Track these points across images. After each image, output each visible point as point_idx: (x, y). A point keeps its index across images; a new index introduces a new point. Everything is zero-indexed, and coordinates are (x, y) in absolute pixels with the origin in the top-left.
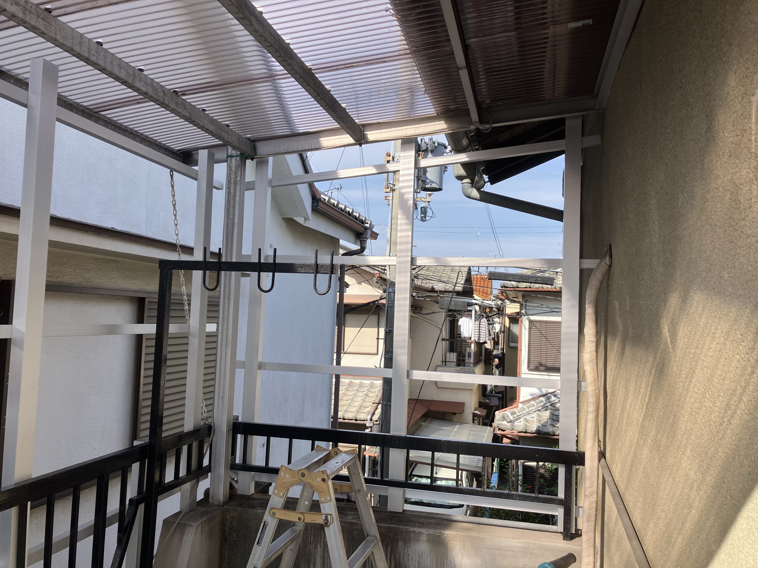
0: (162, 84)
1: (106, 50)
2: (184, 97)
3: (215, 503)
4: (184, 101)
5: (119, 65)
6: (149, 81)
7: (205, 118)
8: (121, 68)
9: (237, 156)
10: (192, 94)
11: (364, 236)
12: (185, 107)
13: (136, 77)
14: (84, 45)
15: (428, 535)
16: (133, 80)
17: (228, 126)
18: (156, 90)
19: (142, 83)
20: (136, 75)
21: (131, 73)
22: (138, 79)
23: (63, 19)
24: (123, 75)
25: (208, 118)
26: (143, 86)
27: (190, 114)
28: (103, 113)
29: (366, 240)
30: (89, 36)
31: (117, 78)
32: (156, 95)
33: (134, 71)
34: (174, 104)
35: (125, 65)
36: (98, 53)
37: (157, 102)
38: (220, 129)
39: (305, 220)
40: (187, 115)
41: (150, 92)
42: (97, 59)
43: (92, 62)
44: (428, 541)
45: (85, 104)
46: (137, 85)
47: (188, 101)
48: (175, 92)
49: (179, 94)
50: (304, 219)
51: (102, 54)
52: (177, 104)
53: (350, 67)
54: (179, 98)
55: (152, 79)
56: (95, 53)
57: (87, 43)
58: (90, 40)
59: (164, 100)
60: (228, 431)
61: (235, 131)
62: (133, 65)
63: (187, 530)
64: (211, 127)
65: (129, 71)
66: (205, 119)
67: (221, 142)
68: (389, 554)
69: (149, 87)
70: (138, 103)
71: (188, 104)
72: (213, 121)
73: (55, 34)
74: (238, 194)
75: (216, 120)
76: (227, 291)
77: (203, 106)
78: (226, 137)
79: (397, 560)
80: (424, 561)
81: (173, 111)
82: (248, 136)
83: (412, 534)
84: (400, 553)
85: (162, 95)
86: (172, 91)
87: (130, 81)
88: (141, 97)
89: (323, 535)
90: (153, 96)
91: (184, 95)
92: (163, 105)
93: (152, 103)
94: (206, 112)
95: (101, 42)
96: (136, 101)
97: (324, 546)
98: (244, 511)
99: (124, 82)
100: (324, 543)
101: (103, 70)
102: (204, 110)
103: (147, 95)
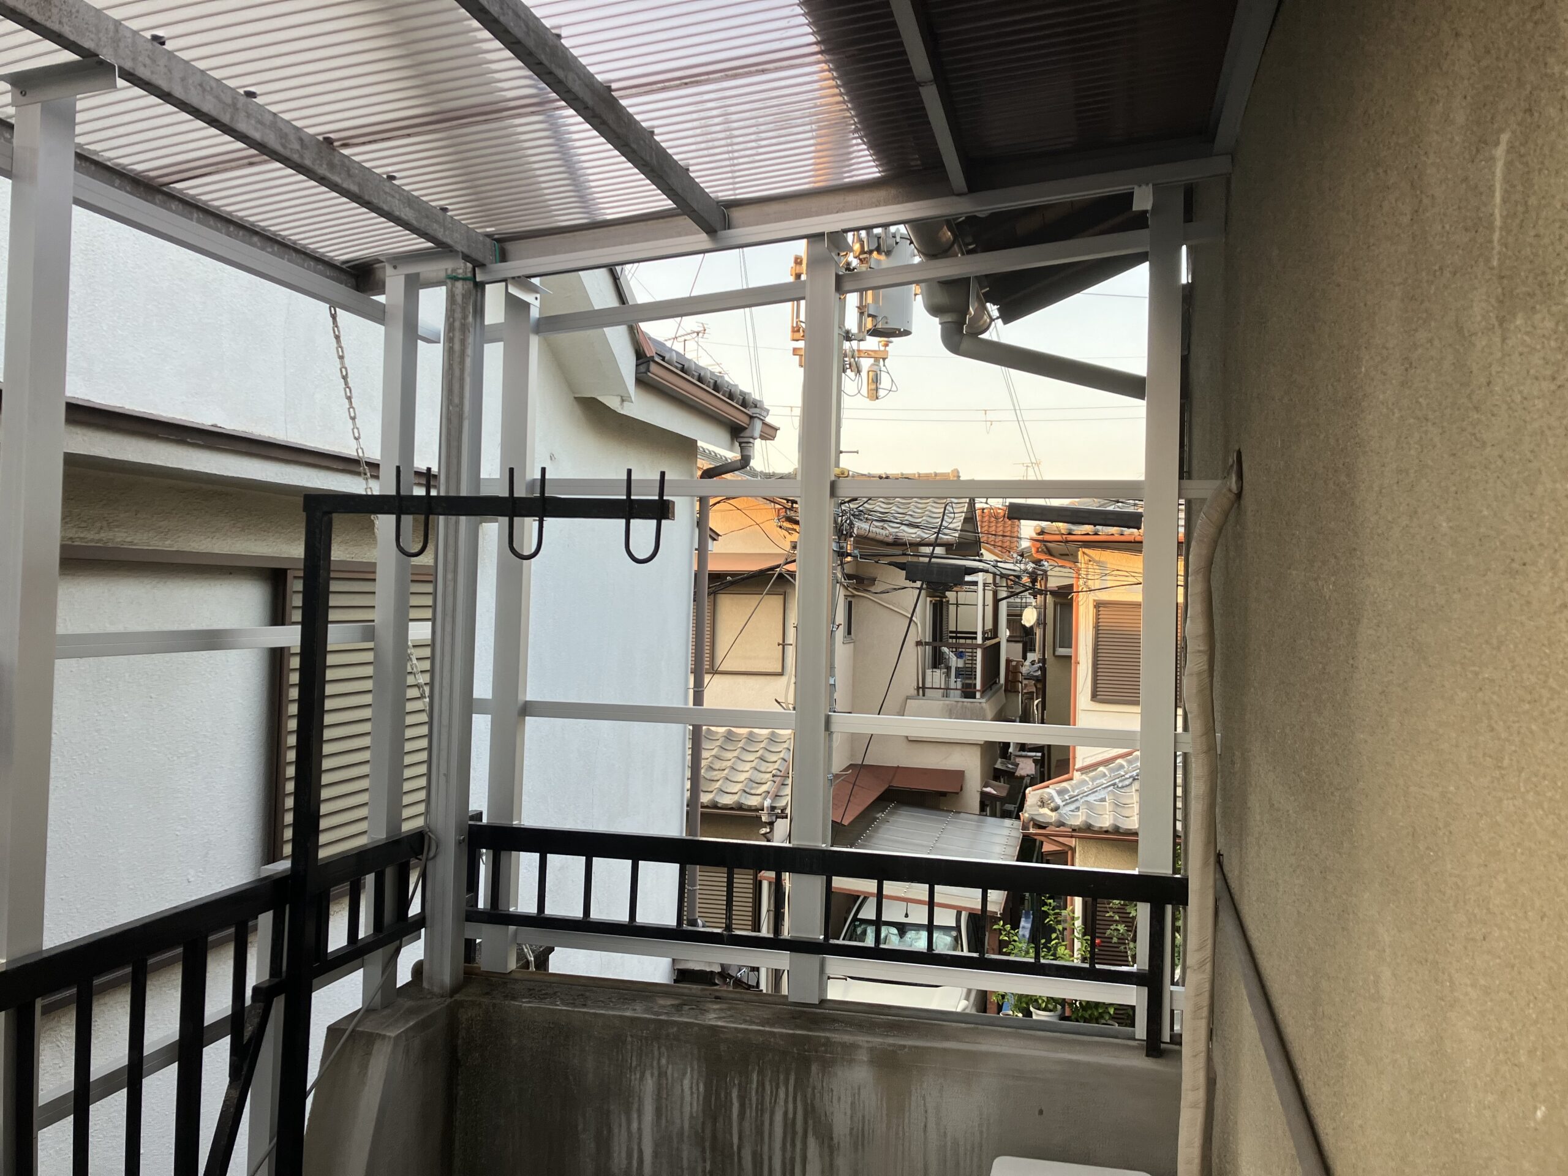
0: (298, 124)
1: (170, 54)
2: (346, 152)
3: (436, 990)
4: (346, 161)
6: (267, 118)
7: (393, 193)
8: (204, 90)
10: (364, 143)
11: (747, 433)
12: (348, 171)
13: (237, 109)
14: (122, 45)
15: (871, 1050)
16: (233, 117)
17: (444, 210)
18: (283, 136)
19: (253, 122)
20: (240, 105)
21: (229, 101)
22: (243, 114)
24: (208, 106)
25: (400, 194)
26: (256, 129)
27: (359, 185)
28: (178, 186)
29: (751, 440)
30: (134, 25)
31: (197, 113)
32: (284, 146)
33: (234, 98)
34: (325, 166)
35: (214, 84)
36: (154, 61)
37: (286, 161)
38: (427, 217)
39: (623, 401)
40: (354, 188)
41: (272, 141)
42: (152, 73)
43: (140, 79)
44: (871, 1062)
45: (139, 168)
46: (242, 126)
47: (356, 158)
48: (329, 141)
49: (336, 144)
50: (619, 399)
51: (162, 62)
52: (331, 166)
53: (692, 82)
54: (336, 153)
55: (275, 114)
56: (148, 61)
57: (129, 40)
58: (135, 33)
59: (302, 157)
60: (459, 843)
61: (459, 221)
62: (231, 83)
63: (376, 1047)
64: (407, 214)
65: (223, 96)
66: (394, 197)
68: (791, 1089)
69: (268, 131)
70: (251, 164)
71: (356, 165)
72: (411, 201)
73: (60, 22)
74: (469, 351)
75: (417, 197)
76: (450, 555)
78: (440, 235)
79: (809, 1101)
80: (864, 1102)
81: (322, 181)
82: (488, 230)
83: (840, 1049)
84: (814, 1088)
85: (296, 146)
86: (320, 138)
87: (225, 119)
88: (253, 151)
89: (656, 1053)
90: (279, 148)
91: (346, 145)
92: (300, 168)
93: (278, 165)
94: (396, 182)
95: (161, 38)
96: (246, 161)
97: (660, 1075)
98: (494, 1005)
99: (212, 121)
100: (659, 1068)
101: (166, 97)
102: (391, 178)
103: (266, 147)
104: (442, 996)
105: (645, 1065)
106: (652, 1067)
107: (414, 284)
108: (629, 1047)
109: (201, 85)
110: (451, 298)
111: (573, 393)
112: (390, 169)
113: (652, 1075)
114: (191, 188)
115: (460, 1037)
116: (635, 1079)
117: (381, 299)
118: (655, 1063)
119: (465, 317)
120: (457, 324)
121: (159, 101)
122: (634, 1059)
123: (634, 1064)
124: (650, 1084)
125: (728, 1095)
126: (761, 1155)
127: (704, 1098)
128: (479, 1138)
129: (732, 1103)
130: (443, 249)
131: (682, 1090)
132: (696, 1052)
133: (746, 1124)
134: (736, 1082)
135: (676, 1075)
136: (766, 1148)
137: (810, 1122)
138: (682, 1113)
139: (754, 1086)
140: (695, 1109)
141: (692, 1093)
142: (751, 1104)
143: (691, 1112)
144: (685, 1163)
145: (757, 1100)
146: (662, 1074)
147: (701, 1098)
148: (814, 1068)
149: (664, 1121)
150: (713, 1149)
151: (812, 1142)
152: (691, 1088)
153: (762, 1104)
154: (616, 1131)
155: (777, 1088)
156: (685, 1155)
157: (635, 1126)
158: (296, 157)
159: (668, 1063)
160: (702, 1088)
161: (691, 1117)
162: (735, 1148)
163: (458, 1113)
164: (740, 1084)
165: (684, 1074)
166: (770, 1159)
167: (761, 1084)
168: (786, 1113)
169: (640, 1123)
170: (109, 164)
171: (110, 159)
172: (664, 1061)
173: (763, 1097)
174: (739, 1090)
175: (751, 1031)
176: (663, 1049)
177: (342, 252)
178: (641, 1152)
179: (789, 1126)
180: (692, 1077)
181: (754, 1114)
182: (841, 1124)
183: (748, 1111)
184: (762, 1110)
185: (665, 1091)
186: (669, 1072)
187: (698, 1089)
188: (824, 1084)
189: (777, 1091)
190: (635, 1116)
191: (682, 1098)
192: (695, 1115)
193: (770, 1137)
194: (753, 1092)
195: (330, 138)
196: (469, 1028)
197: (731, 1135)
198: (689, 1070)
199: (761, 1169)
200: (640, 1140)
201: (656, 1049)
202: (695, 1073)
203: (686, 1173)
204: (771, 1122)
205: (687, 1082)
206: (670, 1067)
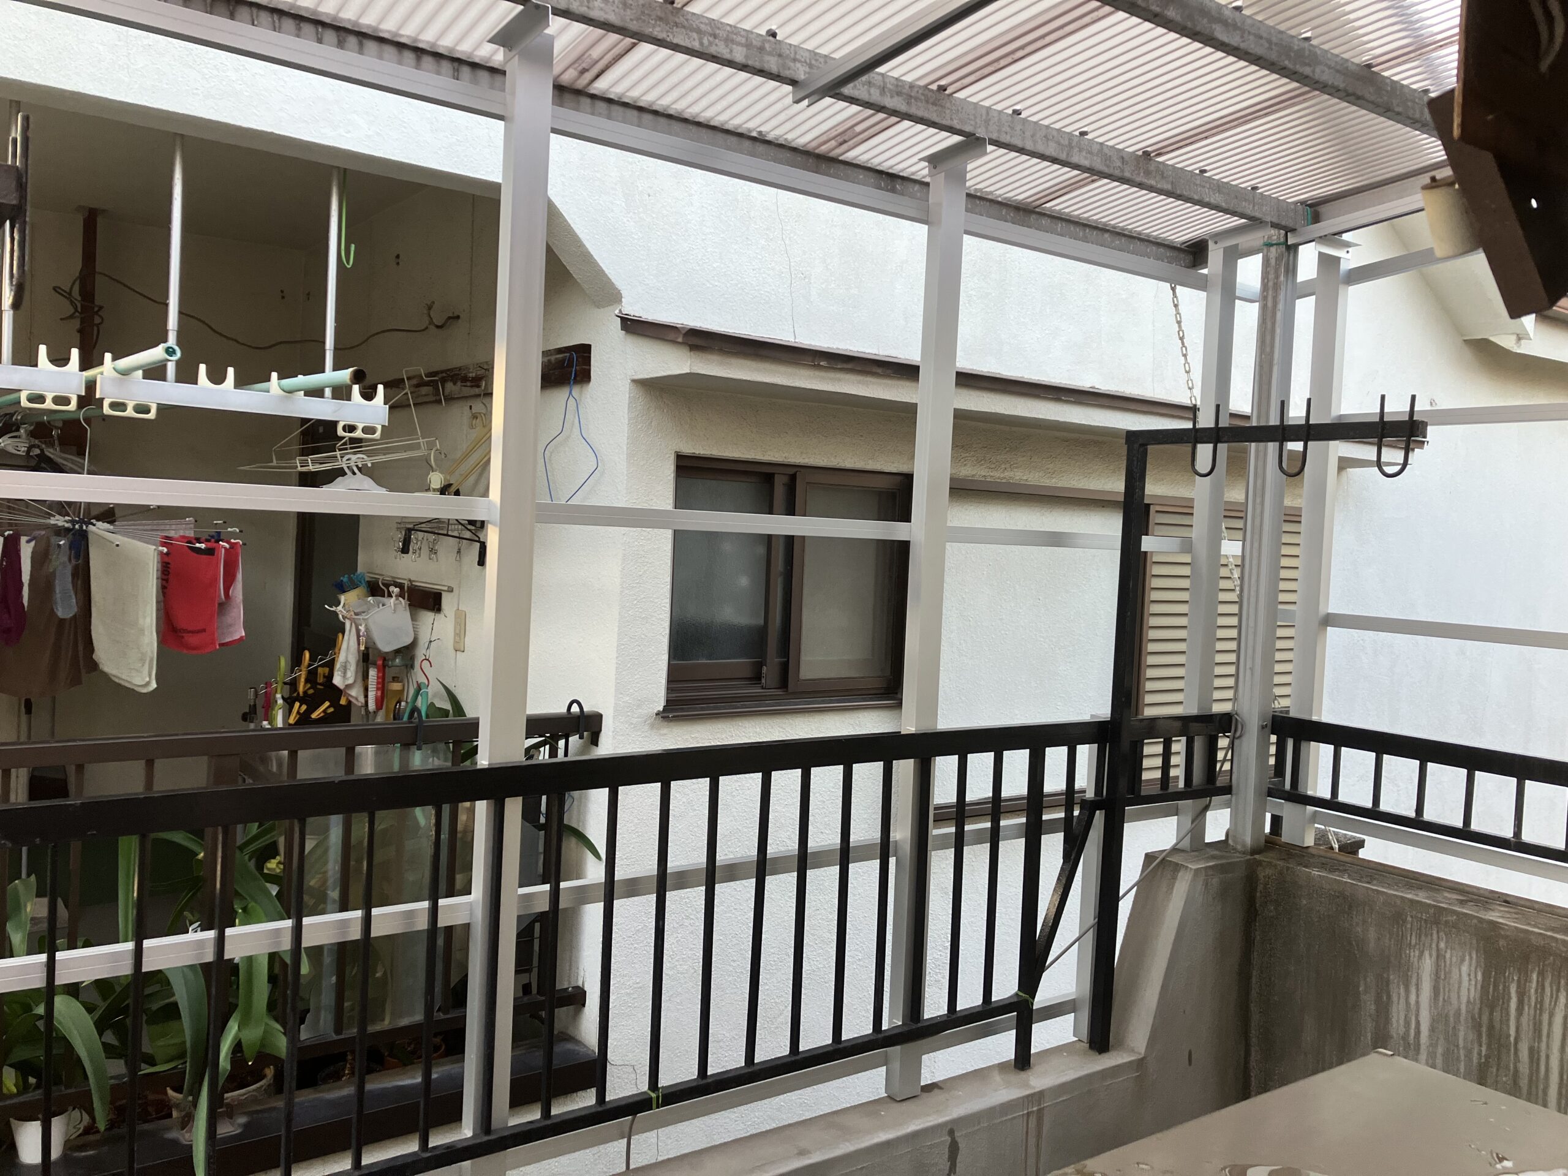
0: (1120, 147)
1: (1025, 120)
2: (1160, 159)
3: (1239, 847)
4: (1161, 166)
6: (1095, 148)
7: (1204, 183)
8: (1047, 140)
10: (1174, 150)
12: (1163, 173)
13: (1072, 147)
14: (991, 123)
16: (1068, 154)
17: (1254, 188)
18: (1107, 159)
19: (1084, 154)
20: (1074, 144)
21: (1066, 143)
22: (1076, 150)
23: (961, 95)
24: (1051, 150)
25: (1210, 184)
26: (1086, 158)
27: (1172, 183)
28: (1048, 205)
30: (999, 107)
31: (1043, 157)
32: (1108, 166)
33: (1070, 140)
34: (1143, 174)
35: (1055, 133)
36: (1012, 128)
37: (1112, 177)
38: (1236, 197)
39: (1519, 339)
40: (1168, 187)
41: (1098, 165)
42: (1011, 137)
43: (1003, 143)
45: (1019, 198)
46: (1075, 159)
47: (1169, 163)
48: (1146, 154)
49: (1152, 155)
50: (1514, 337)
51: (1018, 128)
52: (1148, 173)
54: (1151, 162)
55: (1101, 144)
56: (1008, 129)
57: (996, 119)
58: (1000, 112)
59: (1122, 171)
61: (1269, 195)
62: (1068, 130)
63: (1180, 874)
64: (1218, 198)
65: (1062, 142)
66: (1204, 187)
69: (1095, 158)
70: (1088, 184)
71: (1170, 168)
72: (1224, 186)
73: (951, 119)
75: (1227, 183)
78: (1249, 211)
81: (1141, 186)
82: (1299, 198)
85: (1119, 164)
86: (1140, 153)
87: (1063, 156)
88: (1086, 175)
89: (1435, 936)
90: (1106, 170)
91: (1159, 155)
92: (1123, 180)
93: (1106, 181)
94: (1206, 174)
95: (1018, 110)
96: (1082, 183)
97: (1438, 957)
98: (1288, 868)
99: (1054, 160)
100: (1438, 951)
101: (1021, 151)
102: (1203, 171)
103: (1093, 170)
104: (1244, 853)
105: (1424, 945)
106: (1431, 948)
107: (1233, 255)
108: (1409, 926)
109: (1045, 136)
110: (1266, 263)
111: (1462, 335)
112: (1202, 164)
113: (1431, 956)
114: (1057, 205)
115: (1258, 890)
116: (1414, 956)
117: (1205, 271)
118: (1434, 946)
119: (1277, 277)
120: (1271, 284)
121: (1018, 154)
122: (1413, 937)
123: (1413, 942)
124: (1428, 964)
125: (1506, 989)
126: (1538, 1052)
127: (1482, 987)
128: (1273, 979)
129: (1510, 998)
130: (1255, 222)
131: (1460, 976)
132: (1474, 941)
133: (1524, 1020)
134: (1515, 978)
135: (1454, 959)
136: (1543, 1046)
138: (1459, 997)
139: (1534, 985)
140: (1472, 996)
141: (1470, 980)
142: (1529, 1001)
143: (1469, 997)
144: (1461, 1043)
145: (1537, 998)
146: (1440, 956)
147: (1479, 986)
149: (1441, 1000)
150: (1490, 1035)
152: (1469, 975)
153: (1542, 1003)
154: (1395, 999)
155: (1558, 990)
156: (1461, 1034)
157: (1413, 998)
158: (1117, 173)
159: (1447, 948)
160: (1480, 977)
161: (1468, 1002)
162: (1512, 1039)
163: (1255, 953)
164: (1519, 981)
165: (1463, 960)
166: (1548, 1057)
167: (1541, 986)
169: (1418, 996)
170: (1000, 199)
171: (1000, 196)
172: (1442, 945)
173: (1543, 997)
174: (1518, 987)
175: (1532, 932)
176: (1442, 934)
178: (1418, 1023)
180: (1470, 965)
181: (1532, 1012)
183: (1526, 1008)
184: (1541, 1009)
185: (1443, 973)
186: (1448, 956)
187: (1476, 977)
189: (1557, 994)
190: (1413, 990)
191: (1460, 983)
192: (1472, 1000)
193: (1548, 1036)
194: (1533, 991)
195: (1147, 151)
196: (1266, 884)
197: (1508, 1026)
198: (1467, 958)
199: (1538, 1064)
200: (1418, 1010)
201: (1435, 932)
202: (1474, 961)
203: (1462, 1052)
204: (1550, 1024)
205: (1465, 969)
206: (1449, 951)
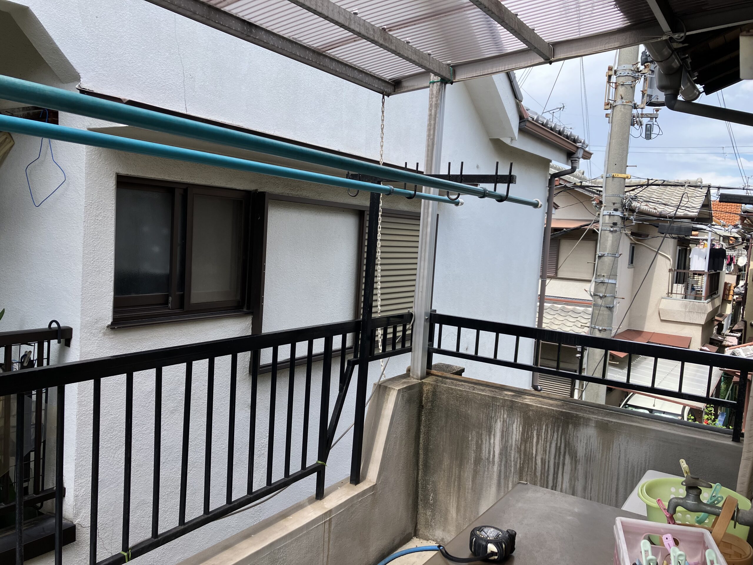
0: (373, 23)
2: (391, 33)
3: (415, 377)
4: (391, 37)
5: (339, 12)
6: (362, 22)
7: (409, 49)
8: (340, 14)
9: (438, 82)
10: (397, 29)
11: (575, 156)
12: (391, 41)
15: (597, 422)
16: (349, 23)
17: (429, 54)
18: (368, 29)
19: (357, 24)
20: (352, 18)
21: (348, 17)
22: (353, 22)
24: (341, 20)
25: (412, 49)
26: (358, 27)
27: (396, 46)
28: (328, 52)
29: (577, 159)
31: (337, 23)
33: (350, 16)
34: (382, 40)
35: (343, 11)
36: (323, 5)
37: (368, 39)
38: (422, 58)
39: (512, 140)
40: (393, 48)
41: (363, 32)
42: (322, 9)
43: (318, 12)
44: (596, 427)
45: (315, 46)
46: (352, 27)
47: (395, 35)
48: (384, 29)
49: (387, 30)
50: (510, 139)
52: (385, 40)
54: (387, 34)
55: (364, 20)
59: (374, 37)
60: (426, 320)
61: (435, 59)
62: (349, 10)
63: (390, 391)
64: (414, 57)
65: (346, 16)
66: (409, 51)
67: (423, 70)
68: (560, 434)
69: (362, 28)
70: (355, 41)
71: (394, 38)
72: (416, 52)
75: (419, 50)
77: (407, 39)
78: (427, 65)
79: (567, 440)
80: (592, 444)
81: (381, 46)
82: (448, 62)
83: (582, 420)
84: (570, 435)
85: (372, 33)
86: (381, 28)
87: (347, 24)
88: (356, 36)
89: (502, 412)
90: (366, 34)
91: (390, 30)
92: (373, 41)
93: (365, 40)
94: (410, 44)
96: (353, 40)
97: (503, 421)
98: (437, 386)
99: (342, 26)
100: (503, 418)
101: (326, 18)
102: (408, 43)
103: (360, 34)
104: (418, 379)
105: (497, 417)
106: (500, 418)
108: (491, 409)
110: (431, 93)
111: (489, 137)
113: (500, 421)
115: (424, 397)
116: (493, 422)
118: (502, 416)
119: (437, 101)
120: (433, 103)
121: (324, 19)
122: (493, 414)
123: (493, 416)
124: (499, 425)
125: (532, 433)
126: (545, 460)
127: (522, 433)
128: (430, 438)
129: (533, 437)
130: (428, 71)
131: (513, 429)
132: (519, 414)
133: (539, 446)
134: (536, 428)
135: (510, 422)
136: (547, 457)
137: (567, 449)
138: (512, 439)
139: (544, 431)
140: (517, 438)
141: (517, 431)
142: (541, 438)
144: (512, 459)
145: (545, 437)
147: (520, 433)
148: (570, 426)
149: (504, 440)
150: (525, 454)
151: (567, 457)
152: (516, 428)
153: (546, 439)
154: (484, 442)
155: (554, 432)
156: (512, 455)
157: (492, 441)
158: (371, 37)
159: (507, 417)
160: (521, 429)
162: (534, 456)
163: (422, 426)
164: (537, 429)
165: (514, 422)
166: (549, 462)
167: (547, 431)
168: (557, 444)
169: (494, 440)
172: (505, 416)
173: (547, 437)
174: (537, 432)
176: (505, 411)
177: (388, 75)
178: (494, 452)
179: (558, 449)
180: (517, 424)
181: (543, 443)
182: (581, 452)
183: (540, 441)
184: (546, 441)
185: (505, 428)
186: (508, 420)
187: (519, 429)
188: (574, 434)
189: (553, 434)
190: (492, 437)
191: (513, 432)
192: (517, 439)
193: (549, 453)
194: (543, 434)
195: (384, 28)
196: (427, 393)
197: (532, 450)
198: (516, 421)
199: (545, 465)
200: (494, 447)
201: (502, 410)
202: (519, 422)
203: (513, 463)
204: (550, 447)
205: (515, 426)
206: (508, 419)
